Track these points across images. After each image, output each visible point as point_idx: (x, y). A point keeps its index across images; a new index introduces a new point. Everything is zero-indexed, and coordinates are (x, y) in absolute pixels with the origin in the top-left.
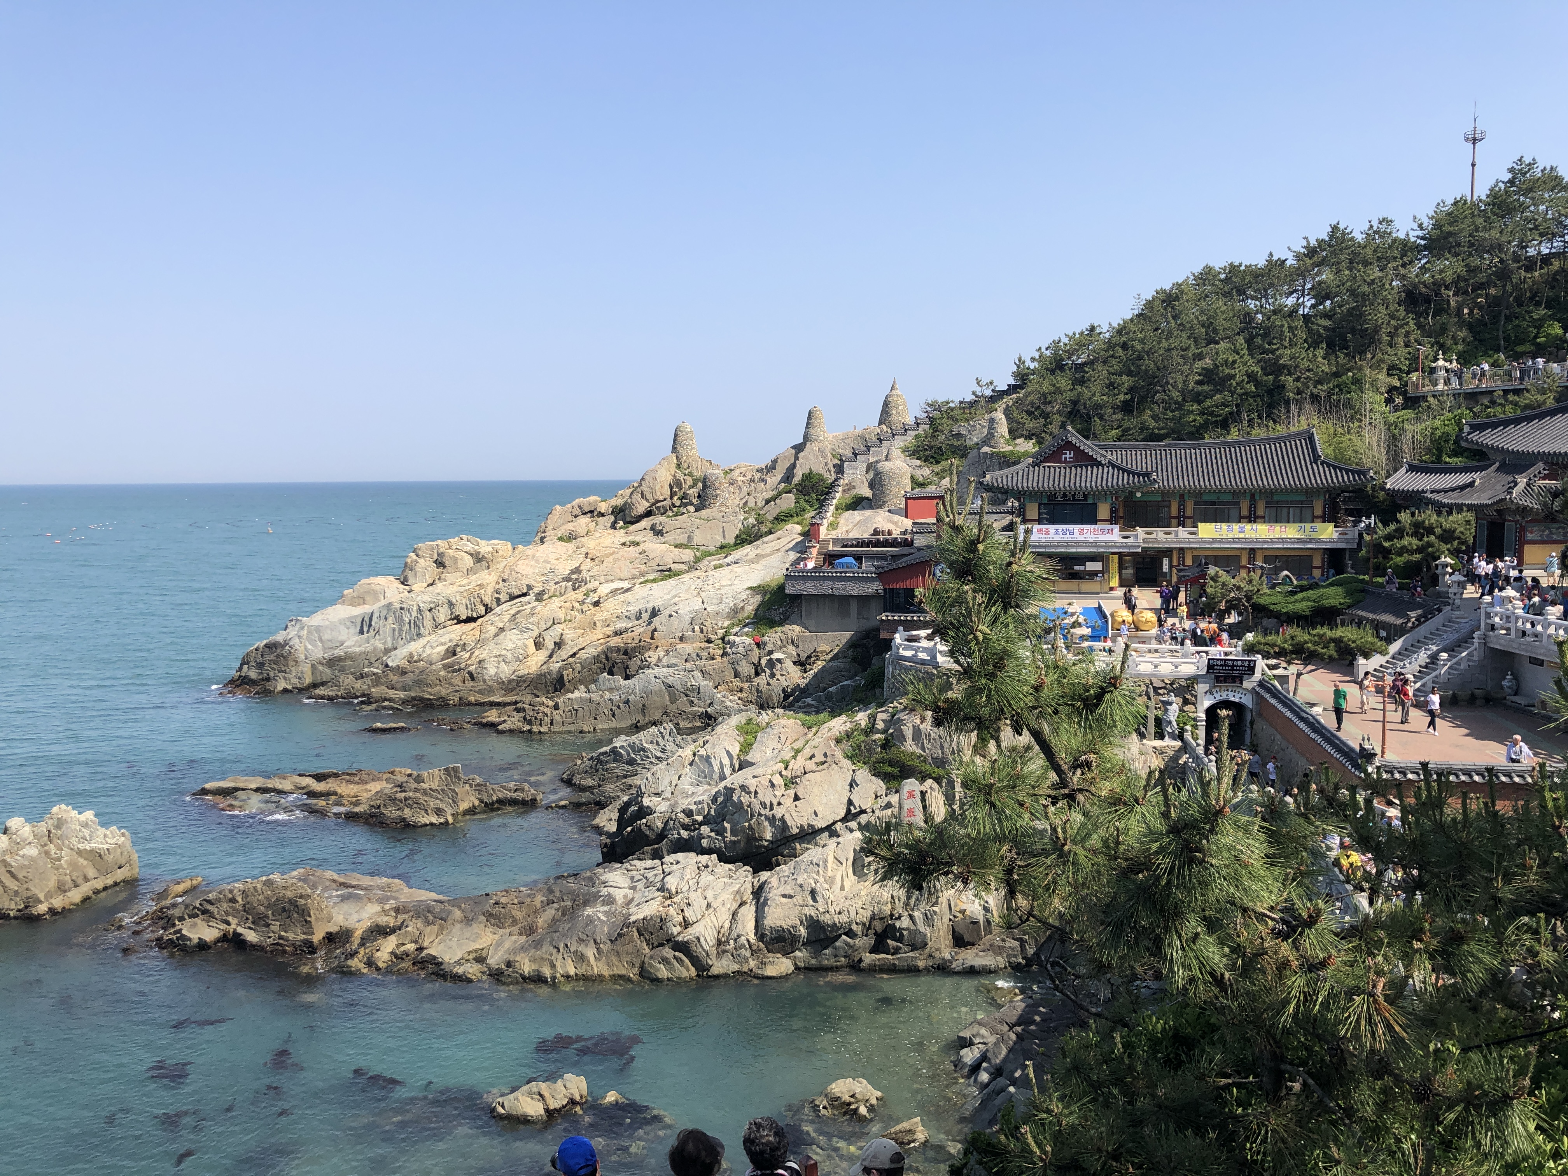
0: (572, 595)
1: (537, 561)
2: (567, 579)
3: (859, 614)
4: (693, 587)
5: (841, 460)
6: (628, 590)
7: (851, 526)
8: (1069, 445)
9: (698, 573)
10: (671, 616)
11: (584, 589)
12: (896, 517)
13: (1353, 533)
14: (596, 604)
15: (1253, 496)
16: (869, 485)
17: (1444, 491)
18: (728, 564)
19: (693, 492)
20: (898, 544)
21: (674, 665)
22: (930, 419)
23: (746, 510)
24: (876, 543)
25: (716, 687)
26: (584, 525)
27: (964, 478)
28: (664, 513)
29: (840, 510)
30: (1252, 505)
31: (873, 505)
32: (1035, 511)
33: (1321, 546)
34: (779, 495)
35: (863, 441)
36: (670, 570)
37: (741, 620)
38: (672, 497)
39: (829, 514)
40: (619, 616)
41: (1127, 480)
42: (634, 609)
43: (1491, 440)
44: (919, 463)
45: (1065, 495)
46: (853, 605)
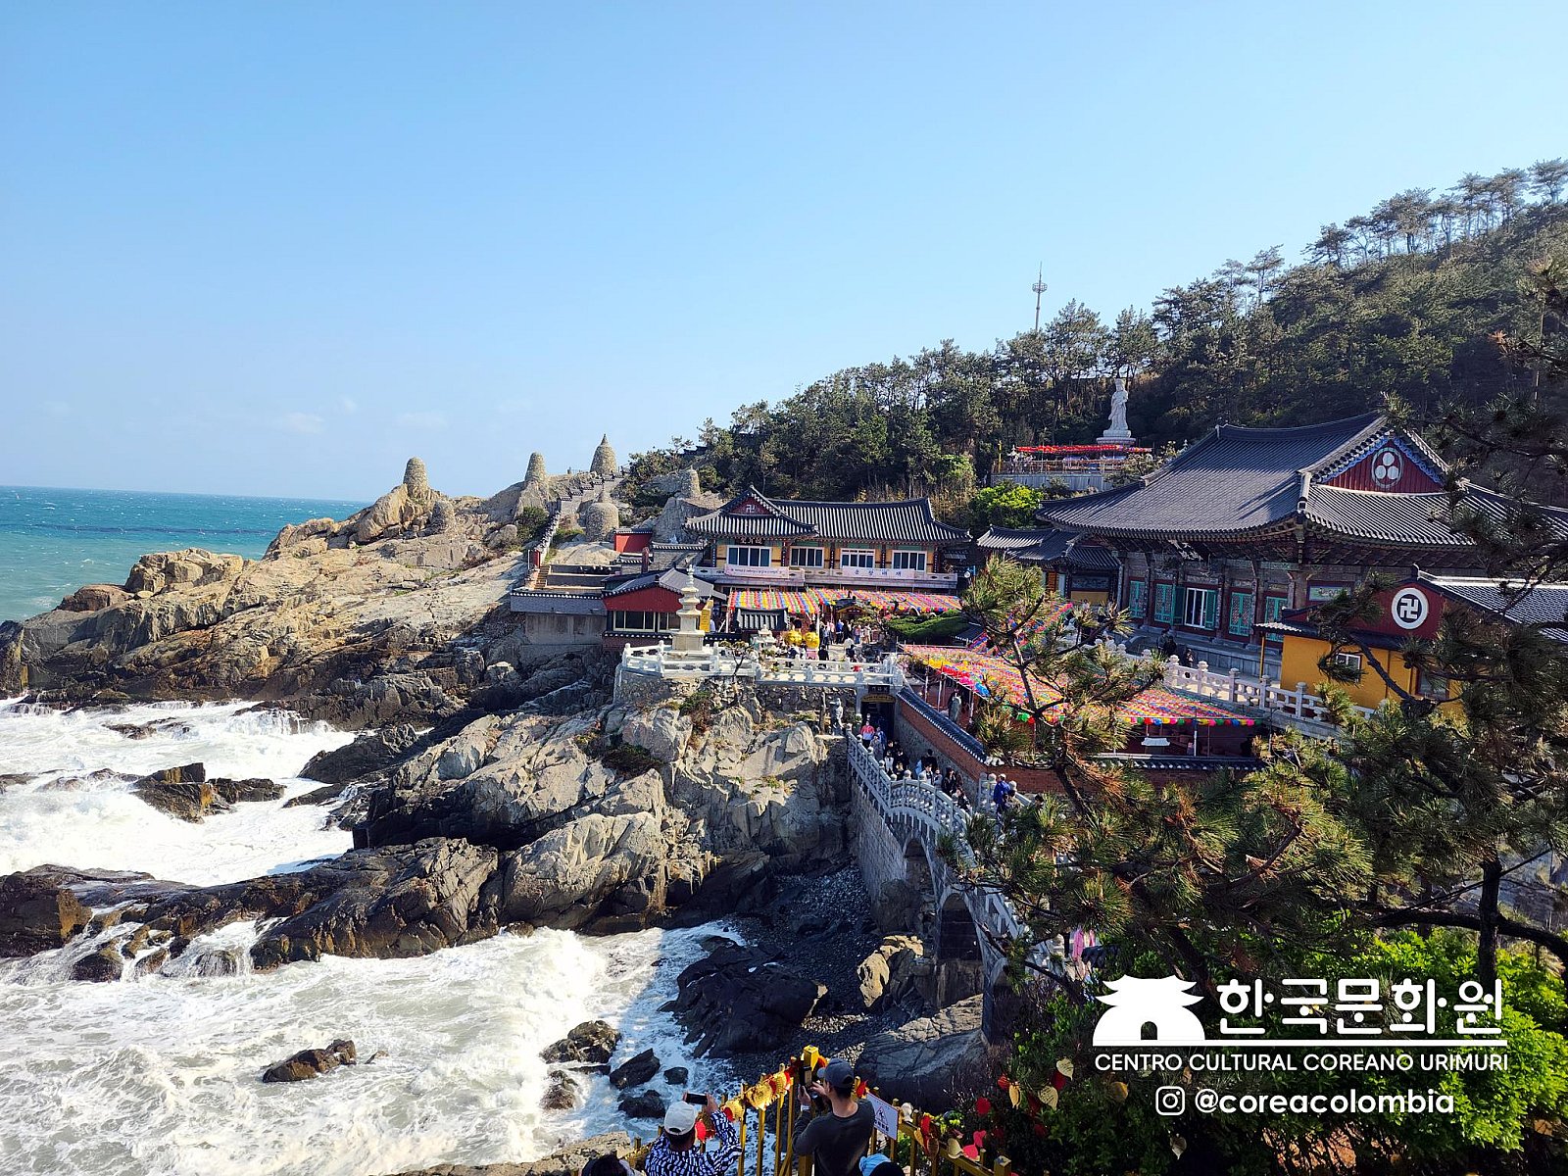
0: (305, 606)
1: (271, 575)
2: (301, 591)
3: (575, 629)
4: (423, 603)
5: (558, 499)
6: (361, 603)
7: (567, 556)
8: (752, 501)
9: (428, 591)
10: (403, 628)
11: (318, 601)
12: (606, 550)
13: (954, 577)
14: (329, 616)
15: (884, 546)
16: (583, 522)
17: (1018, 549)
18: (456, 584)
19: (423, 519)
20: (609, 572)
21: (405, 672)
22: (634, 469)
23: (473, 537)
24: (590, 570)
25: (444, 692)
26: (317, 543)
27: (663, 521)
28: (395, 536)
29: (558, 541)
30: (884, 554)
31: (587, 539)
32: (724, 550)
33: (932, 586)
34: (503, 525)
35: (578, 484)
36: (401, 587)
37: (469, 634)
38: (402, 523)
39: (548, 544)
40: (351, 627)
41: (793, 529)
42: (366, 621)
43: (1055, 515)
44: (627, 506)
45: (748, 540)
46: (571, 622)
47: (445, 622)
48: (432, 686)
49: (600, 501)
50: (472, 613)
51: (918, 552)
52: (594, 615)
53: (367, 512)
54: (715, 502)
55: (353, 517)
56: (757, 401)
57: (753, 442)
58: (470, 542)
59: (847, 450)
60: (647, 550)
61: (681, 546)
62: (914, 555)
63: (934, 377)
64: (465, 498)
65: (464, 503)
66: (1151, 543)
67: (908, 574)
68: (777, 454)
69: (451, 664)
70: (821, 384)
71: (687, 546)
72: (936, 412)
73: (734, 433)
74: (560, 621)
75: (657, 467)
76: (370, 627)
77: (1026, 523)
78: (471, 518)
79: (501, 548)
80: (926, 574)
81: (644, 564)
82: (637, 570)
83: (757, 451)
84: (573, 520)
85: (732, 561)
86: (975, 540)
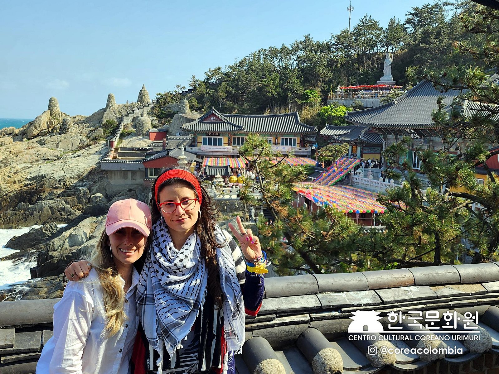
0: (4, 169)
2: (2, 162)
3: (132, 178)
4: (60, 166)
5: (122, 116)
6: (30, 167)
7: (127, 143)
8: (213, 115)
9: (62, 161)
10: (50, 178)
11: (10, 167)
12: (146, 140)
13: (309, 149)
14: (15, 173)
15: (277, 135)
16: (135, 126)
17: (339, 135)
18: (75, 157)
19: (58, 126)
20: (147, 150)
21: (52, 199)
22: (158, 101)
23: (82, 135)
24: (138, 150)
25: (71, 208)
26: (8, 139)
27: (172, 125)
28: (45, 135)
29: (122, 136)
30: (276, 139)
31: (136, 135)
32: (201, 139)
33: (299, 154)
34: (96, 129)
35: (131, 108)
36: (49, 159)
37: (82, 180)
38: (48, 129)
39: (118, 137)
40: (26, 179)
41: (234, 128)
42: (33, 175)
43: (354, 119)
44: (155, 118)
45: (212, 134)
46: (130, 175)
47: (70, 175)
48: (66, 205)
49: (142, 116)
50: (83, 171)
51: (293, 138)
52: (140, 171)
53: (31, 124)
54: (197, 115)
55: (24, 126)
56: (216, 67)
57: (214, 86)
58: (81, 137)
59: (260, 90)
60: (165, 139)
61: (181, 137)
62: (291, 139)
63: (301, 53)
64: (77, 116)
65: (77, 119)
66: (397, 130)
67: (287, 148)
68: (227, 92)
69: (74, 195)
70: (247, 58)
71: (185, 137)
72: (302, 70)
73: (206, 82)
74: (124, 174)
75: (169, 99)
76: (35, 178)
77: (343, 123)
78: (81, 125)
79: (96, 140)
80: (297, 148)
81: (164, 146)
82: (160, 149)
83: (216, 91)
84: (130, 125)
85: (205, 144)
86: (319, 132)
